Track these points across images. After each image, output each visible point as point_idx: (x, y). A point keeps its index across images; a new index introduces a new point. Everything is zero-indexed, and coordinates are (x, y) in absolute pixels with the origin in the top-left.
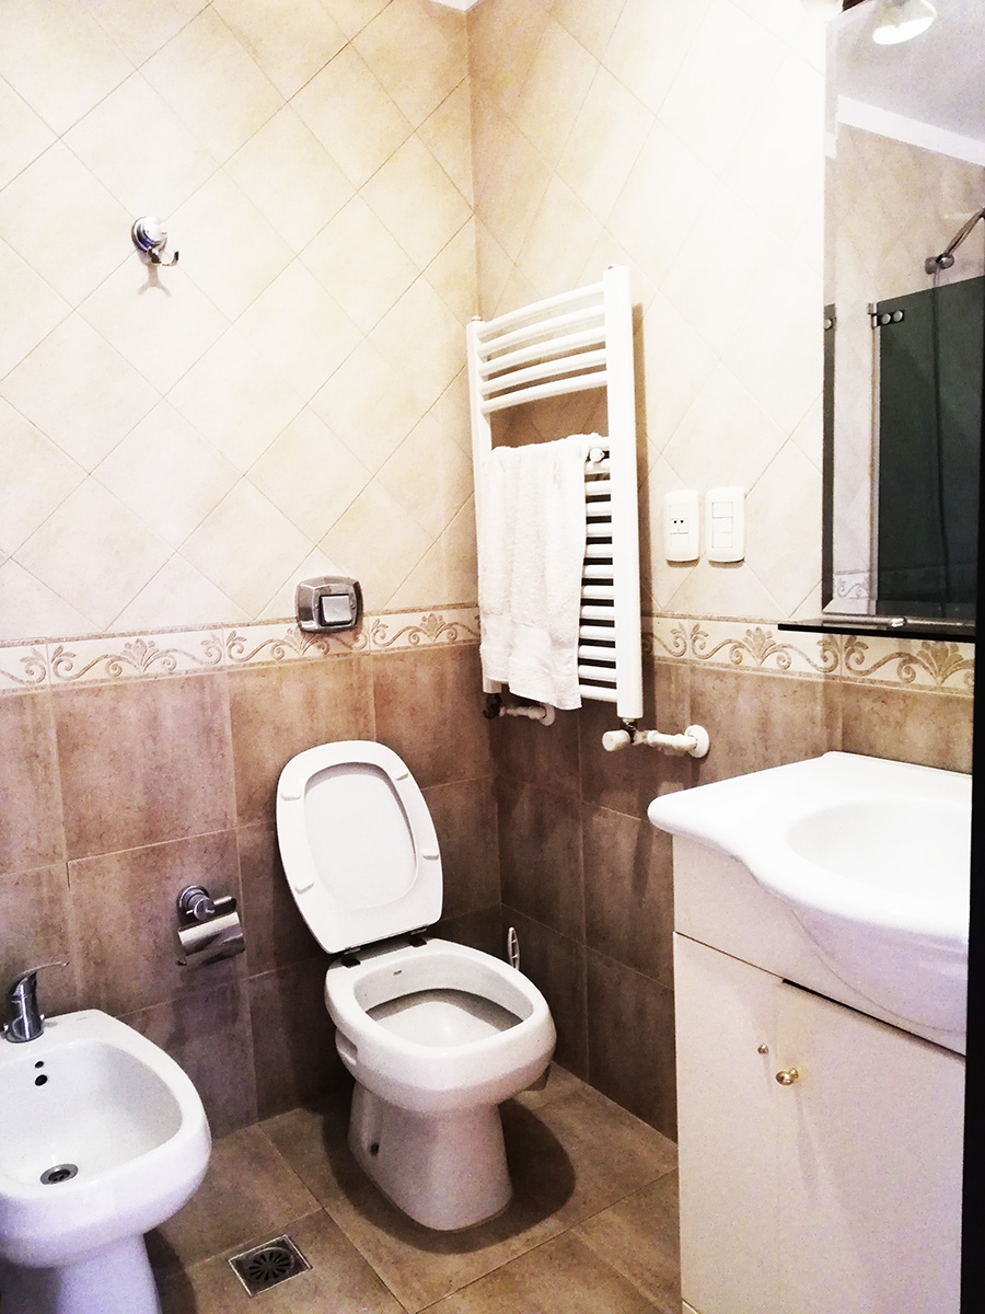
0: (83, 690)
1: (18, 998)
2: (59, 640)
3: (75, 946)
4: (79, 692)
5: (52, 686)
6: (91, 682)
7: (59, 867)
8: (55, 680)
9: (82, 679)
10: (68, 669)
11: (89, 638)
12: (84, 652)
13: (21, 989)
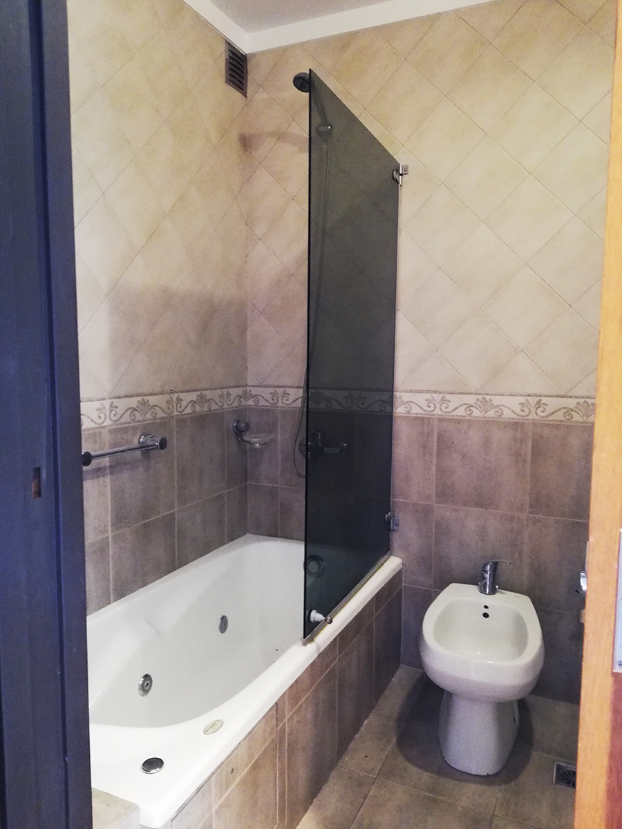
0: (549, 425)
1: (486, 572)
2: (540, 396)
3: (526, 560)
4: (547, 425)
5: (533, 419)
6: (554, 420)
7: (523, 516)
8: (536, 417)
9: (550, 418)
10: (543, 412)
11: (556, 396)
12: (553, 404)
13: (488, 567)
